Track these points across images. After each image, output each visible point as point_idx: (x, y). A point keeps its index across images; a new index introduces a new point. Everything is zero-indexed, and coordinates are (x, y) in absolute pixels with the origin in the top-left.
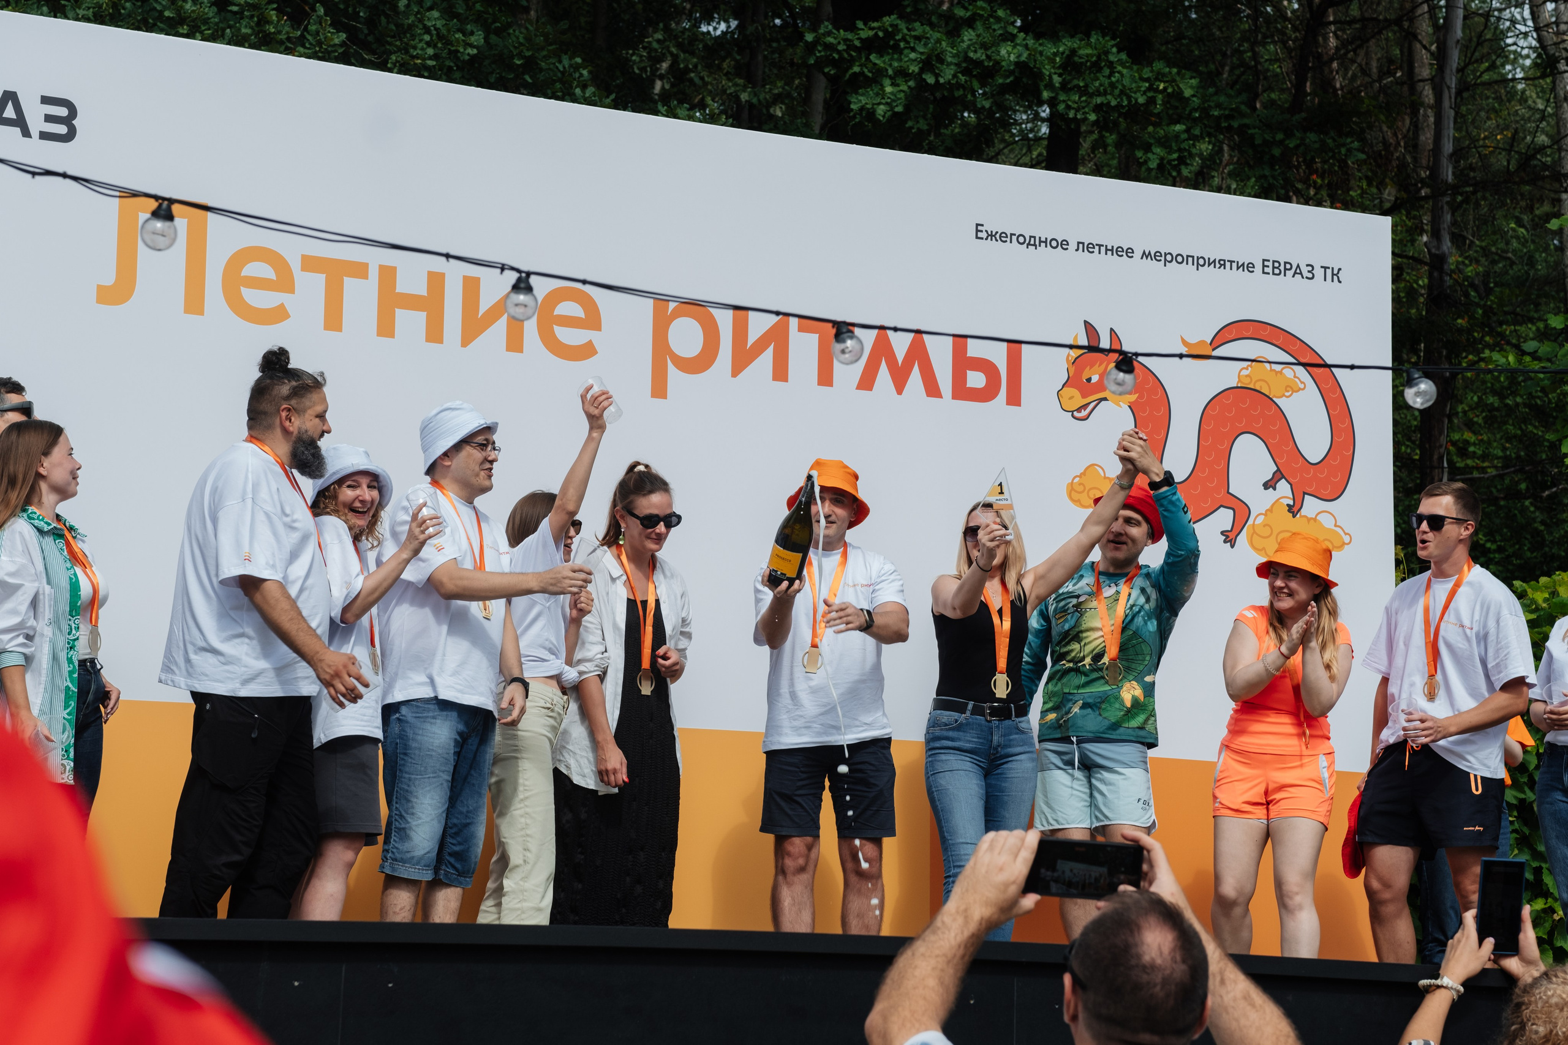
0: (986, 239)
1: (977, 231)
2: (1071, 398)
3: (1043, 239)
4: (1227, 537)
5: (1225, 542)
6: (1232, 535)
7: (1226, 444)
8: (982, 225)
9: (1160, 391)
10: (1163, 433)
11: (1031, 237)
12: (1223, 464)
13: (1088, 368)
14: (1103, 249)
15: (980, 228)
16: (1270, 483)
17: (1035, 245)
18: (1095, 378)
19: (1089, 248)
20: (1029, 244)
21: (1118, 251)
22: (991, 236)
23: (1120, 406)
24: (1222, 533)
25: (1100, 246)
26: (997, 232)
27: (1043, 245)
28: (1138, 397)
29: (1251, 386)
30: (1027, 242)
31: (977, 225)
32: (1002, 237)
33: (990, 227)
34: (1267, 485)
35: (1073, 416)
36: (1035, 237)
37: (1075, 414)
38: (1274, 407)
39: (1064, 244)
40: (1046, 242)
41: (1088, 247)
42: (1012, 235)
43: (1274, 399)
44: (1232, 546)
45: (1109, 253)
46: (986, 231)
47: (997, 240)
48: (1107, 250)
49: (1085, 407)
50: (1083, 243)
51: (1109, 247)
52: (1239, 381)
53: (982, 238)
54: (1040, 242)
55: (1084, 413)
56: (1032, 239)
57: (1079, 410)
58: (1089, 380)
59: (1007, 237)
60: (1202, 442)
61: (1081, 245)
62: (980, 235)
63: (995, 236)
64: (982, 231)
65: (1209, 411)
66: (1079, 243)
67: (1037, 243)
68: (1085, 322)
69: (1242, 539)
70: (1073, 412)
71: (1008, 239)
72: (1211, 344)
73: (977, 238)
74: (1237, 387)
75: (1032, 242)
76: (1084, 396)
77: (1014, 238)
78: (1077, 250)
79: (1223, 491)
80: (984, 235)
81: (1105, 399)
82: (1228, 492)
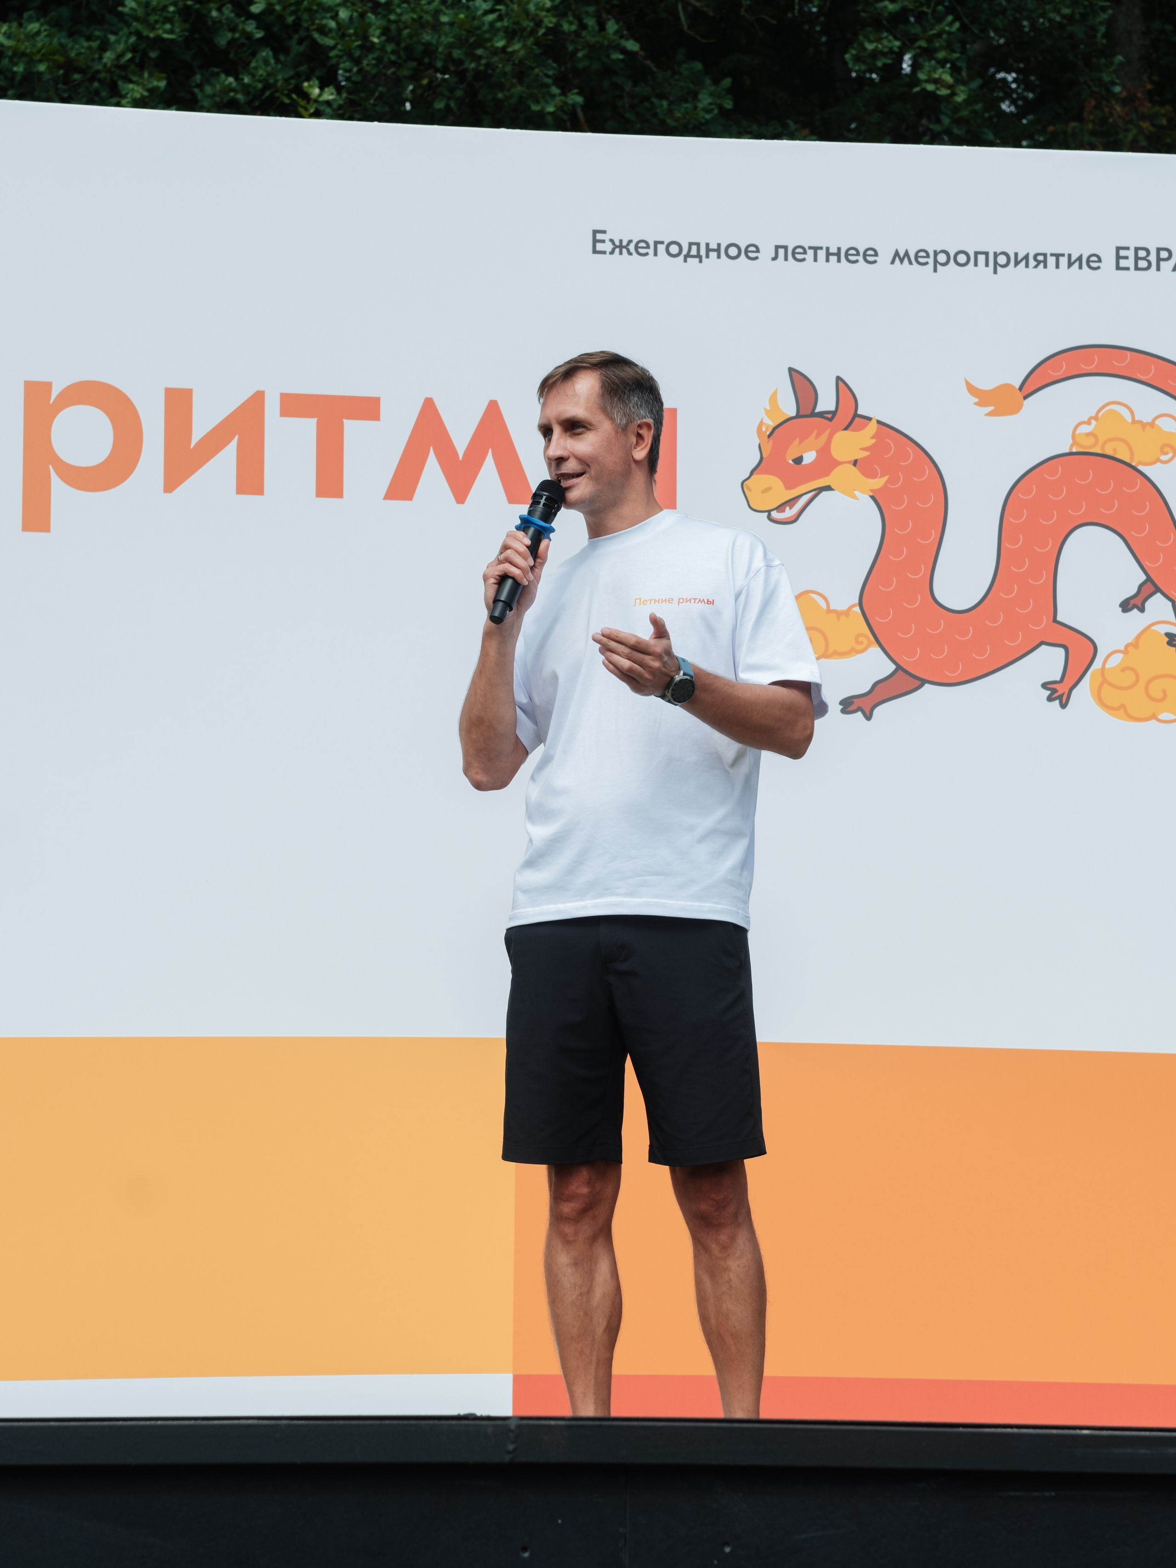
0: (612, 253)
1: (595, 241)
2: (767, 490)
3: (713, 246)
4: (1054, 691)
5: (1050, 699)
6: (1062, 689)
7: (1051, 545)
8: (604, 232)
9: (928, 469)
10: (934, 535)
11: (691, 244)
12: (1045, 576)
13: (797, 441)
14: (822, 254)
15: (599, 236)
16: (1132, 602)
17: (698, 256)
18: (809, 457)
19: (797, 253)
20: (688, 256)
21: (849, 255)
22: (620, 247)
23: (855, 498)
24: (1045, 686)
25: (816, 249)
26: (630, 242)
27: (713, 255)
28: (888, 482)
29: (1097, 450)
30: (685, 251)
31: (595, 232)
32: (641, 248)
33: (617, 233)
34: (1126, 606)
35: (770, 518)
36: (698, 245)
37: (775, 515)
38: (1139, 480)
39: (751, 252)
40: (718, 250)
41: (794, 253)
42: (656, 243)
43: (1140, 468)
44: (1064, 706)
45: (833, 259)
46: (612, 241)
47: (630, 253)
48: (828, 254)
49: (791, 502)
50: (786, 248)
51: (833, 250)
52: (1075, 443)
53: (604, 253)
54: (708, 250)
55: (789, 513)
56: (694, 248)
57: (780, 508)
58: (798, 460)
59: (648, 247)
60: (1006, 544)
61: (781, 252)
62: (599, 247)
63: (626, 247)
64: (603, 241)
65: (1018, 494)
66: (777, 247)
67: (703, 252)
68: (791, 370)
69: (1082, 693)
70: (769, 512)
71: (651, 251)
72: (1021, 388)
73: (595, 251)
74: (1071, 454)
75: (694, 251)
76: (789, 486)
77: (661, 248)
78: (775, 258)
79: (1046, 620)
80: (608, 247)
81: (828, 488)
82: (1055, 620)
